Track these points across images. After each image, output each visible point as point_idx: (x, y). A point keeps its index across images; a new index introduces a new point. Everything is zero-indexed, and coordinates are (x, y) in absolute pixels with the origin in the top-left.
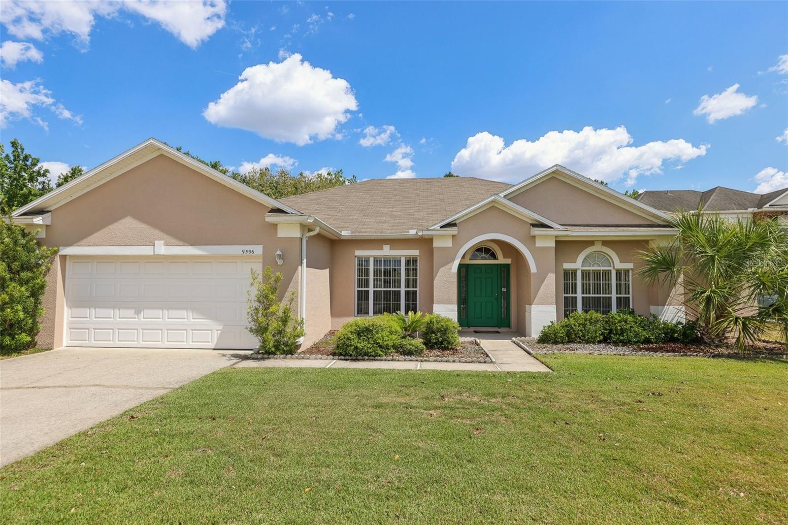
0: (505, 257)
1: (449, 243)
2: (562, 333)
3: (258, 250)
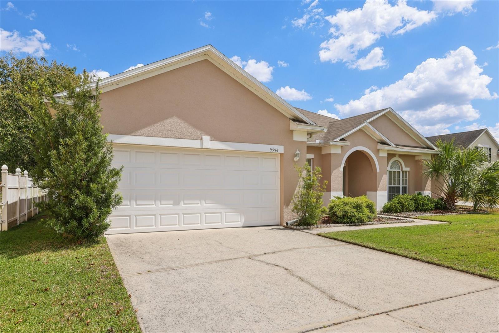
1: (339, 151)
3: (281, 149)
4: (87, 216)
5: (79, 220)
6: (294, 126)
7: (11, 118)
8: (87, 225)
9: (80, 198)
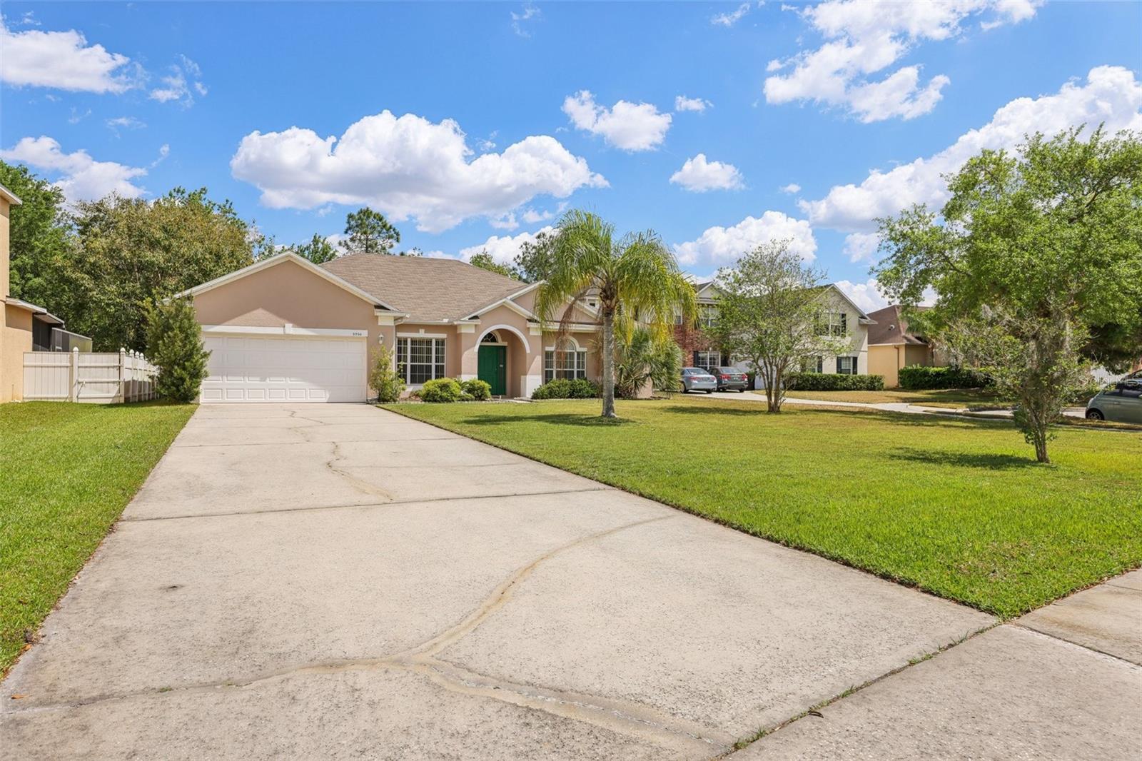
0: (503, 340)
1: (473, 331)
2: (546, 392)
3: (365, 333)
4: (183, 384)
5: (177, 387)
6: (378, 313)
7: (115, 283)
8: (183, 391)
9: (177, 371)
